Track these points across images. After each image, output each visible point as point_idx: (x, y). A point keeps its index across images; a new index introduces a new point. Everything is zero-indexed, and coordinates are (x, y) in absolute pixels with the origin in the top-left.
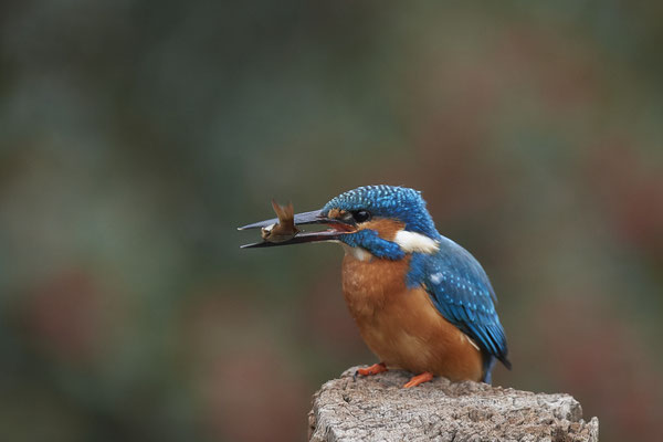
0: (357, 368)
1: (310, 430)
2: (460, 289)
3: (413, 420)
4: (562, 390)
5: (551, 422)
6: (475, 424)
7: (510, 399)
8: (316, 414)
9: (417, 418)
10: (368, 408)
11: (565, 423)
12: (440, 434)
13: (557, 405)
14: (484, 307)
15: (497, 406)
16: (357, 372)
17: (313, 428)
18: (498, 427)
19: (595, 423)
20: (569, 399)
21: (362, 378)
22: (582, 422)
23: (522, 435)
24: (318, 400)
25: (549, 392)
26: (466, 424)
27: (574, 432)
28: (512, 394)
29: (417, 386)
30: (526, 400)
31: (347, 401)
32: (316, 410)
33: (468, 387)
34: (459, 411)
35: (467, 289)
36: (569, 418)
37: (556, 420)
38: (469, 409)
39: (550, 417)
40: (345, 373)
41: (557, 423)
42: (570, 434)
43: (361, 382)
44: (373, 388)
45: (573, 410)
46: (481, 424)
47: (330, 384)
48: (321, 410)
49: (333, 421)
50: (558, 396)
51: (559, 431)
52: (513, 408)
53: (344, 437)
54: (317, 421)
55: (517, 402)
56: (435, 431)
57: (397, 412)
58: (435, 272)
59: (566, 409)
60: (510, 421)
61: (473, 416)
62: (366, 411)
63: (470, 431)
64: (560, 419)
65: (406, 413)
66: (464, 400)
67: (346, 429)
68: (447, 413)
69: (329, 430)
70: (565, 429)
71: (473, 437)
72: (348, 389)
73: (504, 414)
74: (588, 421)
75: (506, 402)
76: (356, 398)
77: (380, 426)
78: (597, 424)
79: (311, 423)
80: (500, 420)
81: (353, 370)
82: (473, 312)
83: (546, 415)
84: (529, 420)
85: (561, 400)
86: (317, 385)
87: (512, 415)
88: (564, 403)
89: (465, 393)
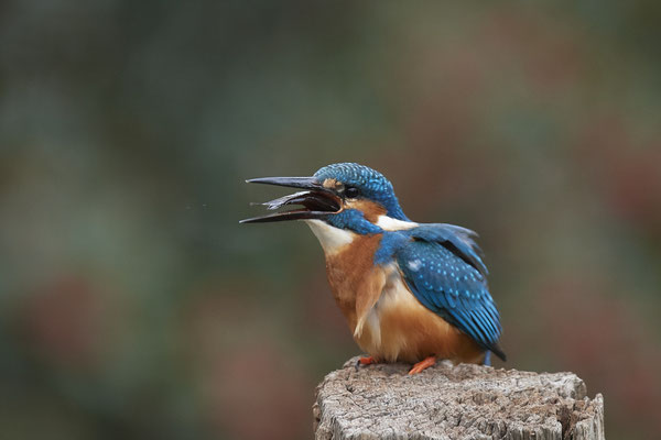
0: (359, 358)
1: (315, 423)
2: (441, 275)
3: (418, 406)
4: (565, 369)
5: (556, 401)
6: (480, 407)
7: (514, 380)
8: (320, 405)
9: (421, 404)
10: (372, 397)
11: (570, 402)
12: (445, 419)
13: (561, 383)
14: (468, 293)
15: (501, 388)
16: (359, 362)
17: (318, 420)
18: (503, 409)
19: (599, 399)
20: (572, 377)
21: (364, 367)
22: (587, 399)
23: (528, 416)
24: (321, 391)
25: (553, 371)
26: (471, 407)
27: (579, 410)
28: (515, 375)
29: (421, 372)
30: (530, 381)
31: (351, 391)
32: (320, 402)
33: (471, 370)
34: (463, 395)
35: (449, 275)
36: (573, 396)
37: (560, 398)
38: (473, 392)
39: (554, 396)
40: (347, 363)
41: (562, 402)
42: (576, 412)
43: (363, 371)
44: (376, 377)
45: (577, 388)
46: (486, 407)
47: (332, 375)
48: (325, 401)
49: (338, 412)
50: (561, 374)
51: (564, 409)
52: (517, 389)
53: (350, 427)
54: (321, 413)
55: (520, 383)
56: (440, 417)
57: (401, 399)
58: (413, 260)
59: (570, 387)
60: (515, 402)
61: (477, 399)
62: (370, 399)
63: (475, 414)
64: (564, 397)
65: (410, 400)
66: (467, 383)
67: (351, 419)
68: (451, 397)
69: (334, 421)
70: (570, 407)
71: (478, 420)
72: (351, 379)
73: (509, 396)
74: (592, 398)
75: (509, 383)
76: (359, 387)
77: (385, 414)
78: (601, 400)
79: (316, 415)
80: (504, 402)
81: (355, 360)
82: (454, 298)
83: (550, 394)
84: (534, 401)
85: (565, 378)
86: (319, 377)
87: (517, 396)
88: (567, 381)
89: (468, 377)
